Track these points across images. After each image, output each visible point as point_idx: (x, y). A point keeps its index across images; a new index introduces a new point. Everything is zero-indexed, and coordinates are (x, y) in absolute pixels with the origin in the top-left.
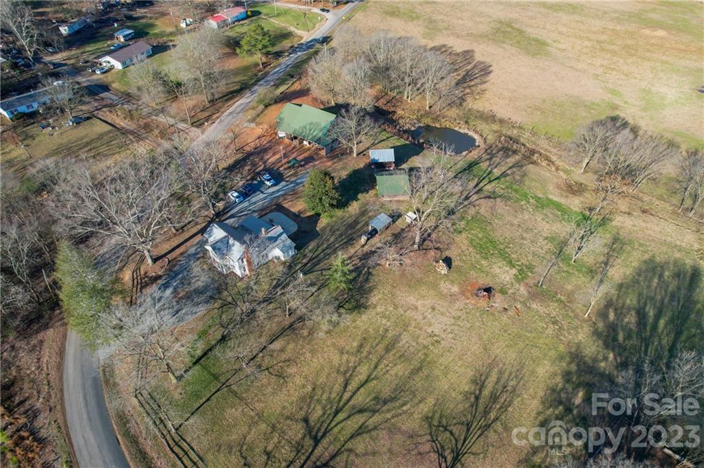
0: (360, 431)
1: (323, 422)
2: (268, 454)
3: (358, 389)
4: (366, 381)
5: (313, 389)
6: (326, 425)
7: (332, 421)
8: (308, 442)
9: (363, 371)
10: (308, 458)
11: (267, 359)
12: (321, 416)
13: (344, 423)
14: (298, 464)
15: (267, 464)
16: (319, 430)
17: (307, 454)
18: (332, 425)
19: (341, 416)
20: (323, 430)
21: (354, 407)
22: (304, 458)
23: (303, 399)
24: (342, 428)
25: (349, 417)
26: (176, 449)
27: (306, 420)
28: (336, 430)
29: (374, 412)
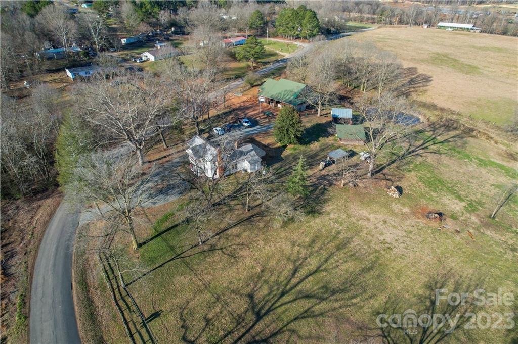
0: (305, 315)
1: (267, 301)
2: (208, 321)
3: (307, 277)
4: (316, 272)
5: (262, 271)
6: (270, 304)
7: (276, 301)
8: (250, 317)
9: (313, 263)
10: (248, 331)
11: (222, 241)
12: (266, 295)
13: (289, 305)
14: (236, 335)
15: (204, 330)
16: (263, 307)
17: (247, 328)
18: (278, 304)
19: (286, 298)
20: (266, 308)
21: (300, 292)
22: (243, 330)
23: (251, 278)
24: (287, 310)
25: (295, 300)
26: (121, 303)
27: (251, 296)
28: (280, 310)
29: (322, 299)
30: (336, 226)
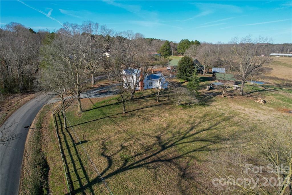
0: (202, 149)
1: (171, 141)
2: (123, 147)
3: (201, 131)
4: (208, 129)
5: (167, 127)
6: (173, 142)
7: (178, 141)
8: (157, 148)
9: (206, 125)
10: (155, 154)
12: (170, 138)
13: (188, 144)
14: (144, 156)
15: (119, 151)
16: (167, 143)
17: (155, 152)
18: (178, 143)
19: (185, 140)
20: (170, 144)
21: (197, 138)
22: (150, 154)
23: (160, 129)
24: (186, 146)
25: (194, 141)
27: (158, 138)
28: (181, 146)
29: (215, 142)
30: (221, 111)
